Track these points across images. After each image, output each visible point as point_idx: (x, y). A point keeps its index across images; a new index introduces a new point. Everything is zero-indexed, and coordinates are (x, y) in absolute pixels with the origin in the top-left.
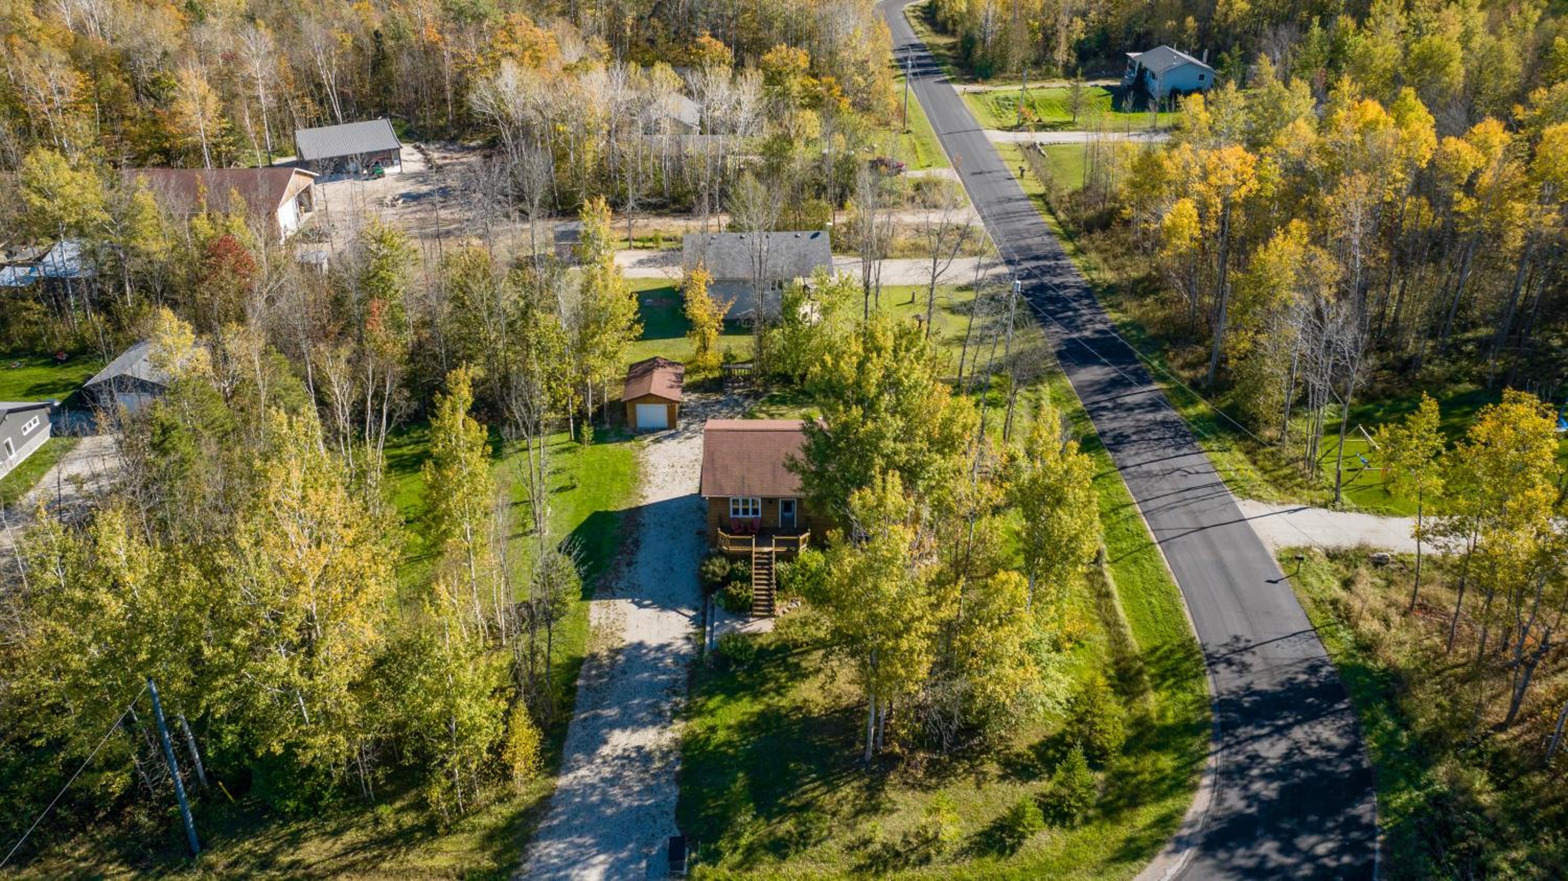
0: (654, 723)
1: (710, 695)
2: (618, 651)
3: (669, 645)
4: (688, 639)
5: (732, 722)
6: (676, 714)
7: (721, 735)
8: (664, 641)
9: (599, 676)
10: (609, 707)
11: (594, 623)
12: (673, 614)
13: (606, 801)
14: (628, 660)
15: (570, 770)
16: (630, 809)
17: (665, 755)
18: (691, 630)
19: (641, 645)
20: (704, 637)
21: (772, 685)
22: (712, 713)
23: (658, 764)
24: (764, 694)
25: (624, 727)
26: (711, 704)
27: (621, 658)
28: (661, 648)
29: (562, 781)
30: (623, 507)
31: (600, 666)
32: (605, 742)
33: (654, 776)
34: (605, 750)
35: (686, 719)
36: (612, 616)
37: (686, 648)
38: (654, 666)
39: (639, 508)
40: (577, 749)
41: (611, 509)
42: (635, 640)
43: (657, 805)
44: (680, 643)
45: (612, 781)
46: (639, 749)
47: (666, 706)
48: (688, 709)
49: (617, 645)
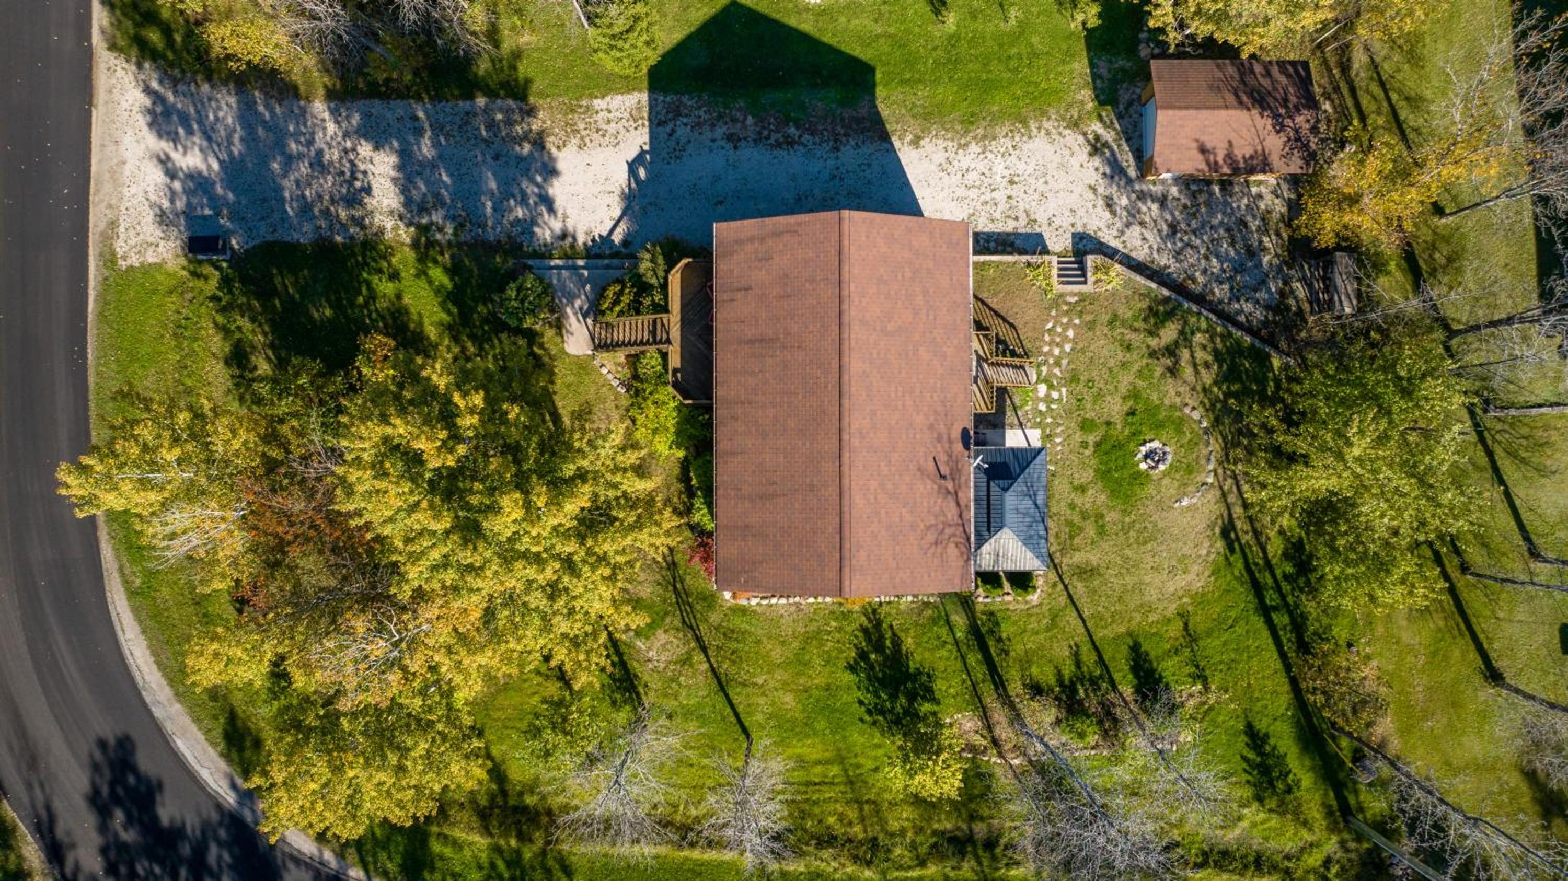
0: (408, 203)
1: (453, 271)
2: (539, 142)
3: (551, 210)
4: (564, 235)
5: (406, 300)
6: (424, 230)
7: (386, 288)
8: (559, 204)
9: (492, 125)
10: (436, 144)
11: (598, 103)
12: (617, 213)
13: (289, 160)
14: (520, 159)
15: (334, 112)
16: (279, 189)
17: (359, 222)
18: (581, 240)
19: (551, 172)
20: (566, 257)
21: (471, 349)
22: (421, 273)
23: (343, 214)
24: (456, 339)
25: (400, 167)
26: (437, 274)
27: (527, 148)
28: (548, 202)
29: (319, 107)
30: (884, 111)
31: (510, 123)
32: (377, 148)
33: (326, 213)
34: (365, 149)
35: (415, 245)
36: (612, 128)
37: (545, 233)
38: (509, 190)
39: (885, 137)
40: (366, 116)
41: (880, 92)
42: (561, 165)
43: (284, 218)
44: (557, 226)
45: (319, 165)
46: (368, 190)
47: (437, 217)
48: (431, 244)
49: (551, 143)
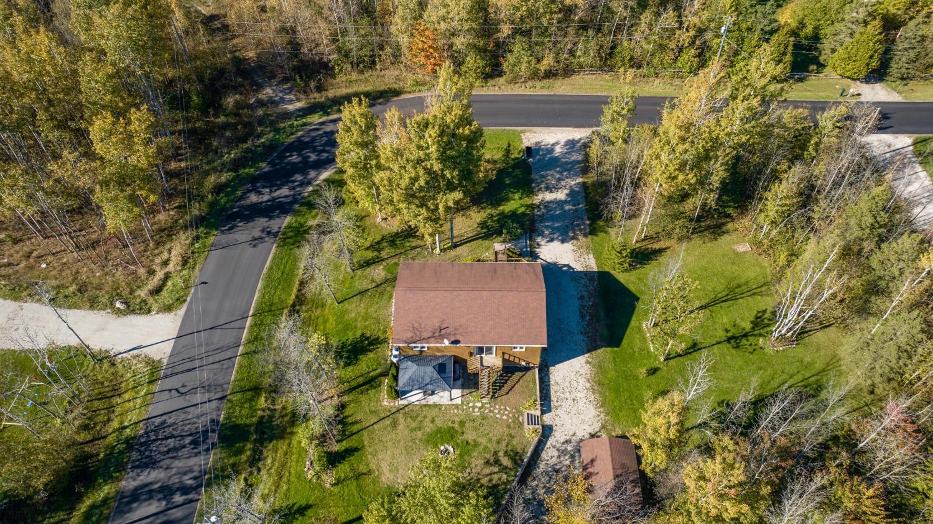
0: (547, 202)
1: (523, 214)
2: (573, 238)
3: (548, 242)
4: (538, 245)
5: (512, 202)
6: (538, 207)
7: (517, 196)
8: (551, 244)
9: (578, 225)
10: (570, 210)
11: (591, 256)
12: (549, 261)
13: (560, 173)
14: (567, 233)
15: (579, 183)
16: (550, 170)
17: (540, 189)
18: (538, 250)
19: (563, 241)
20: (531, 245)
21: (495, 219)
22: (522, 206)
23: (542, 186)
24: (499, 214)
25: (561, 201)
26: (523, 209)
27: (571, 235)
28: (552, 240)
29: (580, 180)
30: (600, 351)
31: (580, 230)
32: (567, 195)
33: (543, 182)
34: (566, 191)
35: (532, 204)
36: (582, 259)
37: (539, 239)
38: (554, 230)
39: (589, 351)
40: (578, 192)
41: (609, 349)
42: (566, 245)
43: (540, 171)
44: (543, 243)
45: (559, 180)
46: (551, 192)
47: (543, 210)
48: (533, 209)
49: (575, 242)
